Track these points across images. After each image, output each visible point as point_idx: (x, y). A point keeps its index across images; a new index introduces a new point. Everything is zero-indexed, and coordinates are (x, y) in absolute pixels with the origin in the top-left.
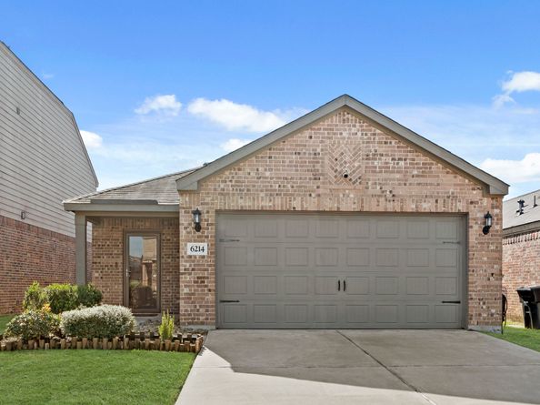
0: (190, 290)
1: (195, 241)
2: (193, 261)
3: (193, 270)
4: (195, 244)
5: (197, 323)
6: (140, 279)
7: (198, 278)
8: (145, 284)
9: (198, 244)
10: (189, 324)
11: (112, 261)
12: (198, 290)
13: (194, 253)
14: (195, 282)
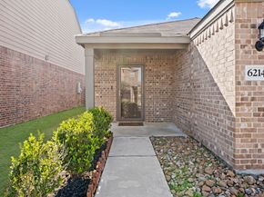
0: (250, 125)
1: (255, 63)
2: (254, 89)
3: (253, 99)
4: (253, 67)
5: (258, 167)
6: (129, 98)
7: (259, 109)
8: (133, 101)
9: (257, 67)
10: (248, 167)
11: (109, 85)
12: (258, 125)
13: (252, 78)
14: (255, 115)
